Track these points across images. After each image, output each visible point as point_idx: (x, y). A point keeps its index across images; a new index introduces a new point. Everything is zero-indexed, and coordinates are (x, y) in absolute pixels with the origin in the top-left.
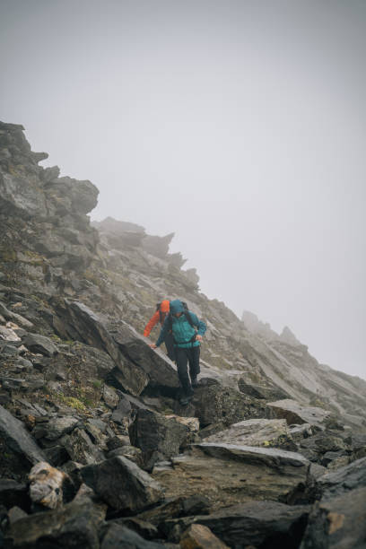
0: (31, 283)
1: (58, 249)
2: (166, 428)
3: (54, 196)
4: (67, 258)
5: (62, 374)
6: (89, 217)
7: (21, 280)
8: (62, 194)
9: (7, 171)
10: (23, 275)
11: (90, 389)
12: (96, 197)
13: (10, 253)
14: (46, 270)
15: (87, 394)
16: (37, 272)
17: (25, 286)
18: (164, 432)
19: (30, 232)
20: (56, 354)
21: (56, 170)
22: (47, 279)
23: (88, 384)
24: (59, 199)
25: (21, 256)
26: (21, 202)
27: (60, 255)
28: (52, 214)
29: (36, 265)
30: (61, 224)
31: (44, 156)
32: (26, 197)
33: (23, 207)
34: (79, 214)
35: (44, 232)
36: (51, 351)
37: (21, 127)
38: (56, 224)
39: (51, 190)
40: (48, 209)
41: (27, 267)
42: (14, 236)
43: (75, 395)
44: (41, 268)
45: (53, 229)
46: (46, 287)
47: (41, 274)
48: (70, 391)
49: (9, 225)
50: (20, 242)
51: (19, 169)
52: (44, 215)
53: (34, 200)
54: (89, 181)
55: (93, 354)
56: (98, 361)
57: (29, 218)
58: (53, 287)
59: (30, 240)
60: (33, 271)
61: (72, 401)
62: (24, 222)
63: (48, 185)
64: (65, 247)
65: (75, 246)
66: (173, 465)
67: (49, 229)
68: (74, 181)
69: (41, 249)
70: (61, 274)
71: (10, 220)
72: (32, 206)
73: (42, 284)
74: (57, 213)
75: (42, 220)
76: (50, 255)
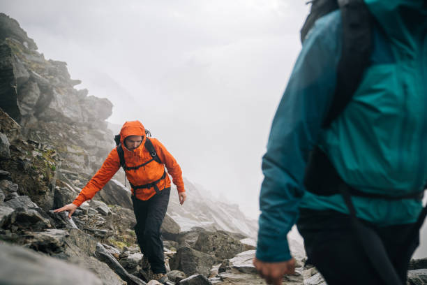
0: (78, 167)
1: (92, 144)
2: (198, 258)
3: (87, 108)
4: (97, 150)
5: (112, 227)
6: (107, 122)
7: (71, 165)
8: (91, 108)
9: (59, 92)
10: (71, 161)
11: (127, 236)
12: (111, 109)
13: (63, 147)
14: (86, 157)
15: (128, 240)
16: (80, 160)
17: (74, 169)
18: (197, 260)
19: (74, 132)
20: (110, 213)
21: (86, 91)
22: (86, 164)
23: (127, 232)
24: (90, 111)
25: (70, 149)
26: (67, 113)
27: (93, 148)
28: (86, 121)
29: (80, 155)
30: (93, 127)
31: (78, 82)
32: (70, 109)
33: (68, 116)
34: (101, 120)
35: (82, 133)
36: (107, 212)
37: (65, 64)
38: (90, 127)
39: (84, 105)
40: (84, 118)
41: (74, 156)
42: (64, 136)
43: (121, 240)
44: (83, 157)
45: (88, 131)
46: (87, 170)
47: (83, 161)
48: (117, 238)
49: (60, 128)
50: (68, 140)
51: (64, 91)
52: (81, 121)
53: (75, 112)
54: (106, 99)
55: (127, 213)
56: (130, 217)
57: (72, 124)
58: (90, 169)
59: (75, 138)
60: (78, 159)
61: (120, 244)
62: (70, 126)
63: (81, 101)
64: (96, 143)
65: (102, 142)
66: (222, 279)
67: (85, 131)
68: (97, 98)
69: (81, 144)
70: (95, 160)
71: (60, 125)
72: (74, 115)
73: (84, 167)
74: (89, 120)
75: (81, 125)
76: (87, 148)
